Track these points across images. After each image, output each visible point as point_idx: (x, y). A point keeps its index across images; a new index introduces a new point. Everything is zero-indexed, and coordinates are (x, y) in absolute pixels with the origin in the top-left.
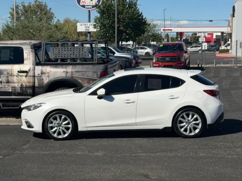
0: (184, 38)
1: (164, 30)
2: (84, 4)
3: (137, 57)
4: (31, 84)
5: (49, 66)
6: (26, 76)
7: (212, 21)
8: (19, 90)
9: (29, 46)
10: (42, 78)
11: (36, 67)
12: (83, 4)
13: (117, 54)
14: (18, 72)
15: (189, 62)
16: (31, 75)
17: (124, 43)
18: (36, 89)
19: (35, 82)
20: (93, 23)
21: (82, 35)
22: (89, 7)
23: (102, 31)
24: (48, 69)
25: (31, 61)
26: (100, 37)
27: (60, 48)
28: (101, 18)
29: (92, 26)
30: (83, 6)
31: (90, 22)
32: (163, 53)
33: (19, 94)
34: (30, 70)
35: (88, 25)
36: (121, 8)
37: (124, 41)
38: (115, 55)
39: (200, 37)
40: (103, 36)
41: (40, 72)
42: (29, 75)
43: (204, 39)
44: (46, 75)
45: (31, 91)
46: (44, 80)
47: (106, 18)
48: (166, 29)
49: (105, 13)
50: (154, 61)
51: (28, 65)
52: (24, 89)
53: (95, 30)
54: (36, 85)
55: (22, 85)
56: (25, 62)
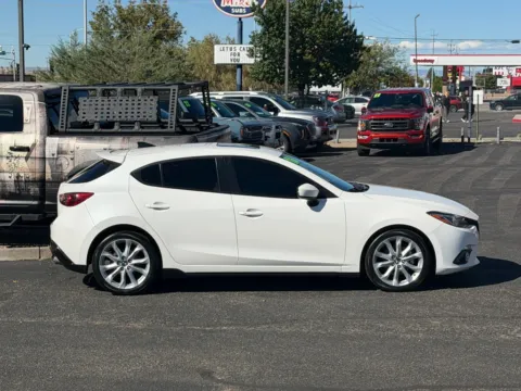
0: (463, 79)
1: (416, 61)
2: (230, 5)
3: (327, 120)
4: (38, 175)
5: (75, 138)
6: (27, 158)
7: (517, 42)
8: (11, 188)
9: (36, 96)
10: (59, 162)
11: (49, 139)
12: (226, 4)
13: (283, 113)
14: (12, 149)
15: (440, 130)
16: (38, 156)
17: (314, 89)
18: (48, 185)
19: (45, 172)
20: (247, 45)
21: (226, 71)
22: (241, 11)
23: (266, 62)
24: (71, 143)
25: (38, 125)
26: (261, 76)
27: (100, 98)
28: (264, 34)
29: (246, 52)
30: (228, 9)
31: (241, 43)
32: (380, 111)
33: (12, 196)
34: (34, 145)
35: (238, 51)
36: (306, 14)
37: (315, 85)
38: (280, 115)
39: (500, 77)
40: (268, 72)
41: (55, 150)
42: (33, 155)
43: (509, 81)
44: (69, 157)
45: (37, 189)
46: (65, 166)
47: (275, 35)
48: (419, 58)
49: (273, 25)
50: (359, 128)
51: (31, 134)
52: (23, 184)
53: (252, 61)
54: (48, 176)
55: (18, 177)
56: (26, 127)
